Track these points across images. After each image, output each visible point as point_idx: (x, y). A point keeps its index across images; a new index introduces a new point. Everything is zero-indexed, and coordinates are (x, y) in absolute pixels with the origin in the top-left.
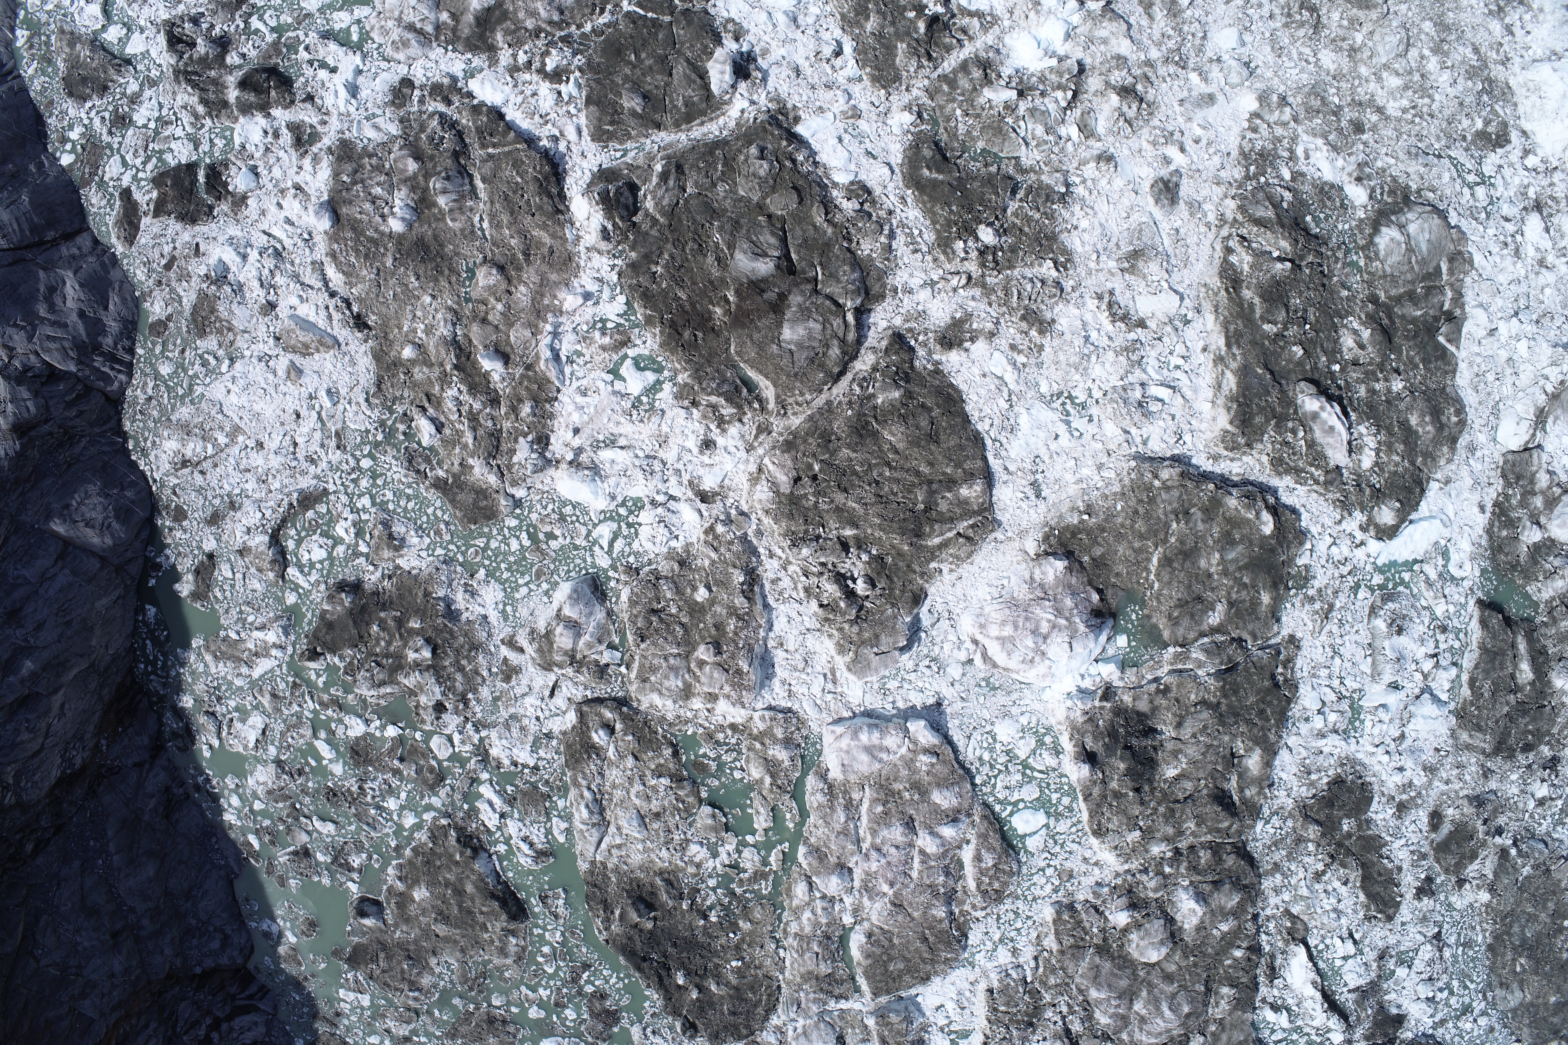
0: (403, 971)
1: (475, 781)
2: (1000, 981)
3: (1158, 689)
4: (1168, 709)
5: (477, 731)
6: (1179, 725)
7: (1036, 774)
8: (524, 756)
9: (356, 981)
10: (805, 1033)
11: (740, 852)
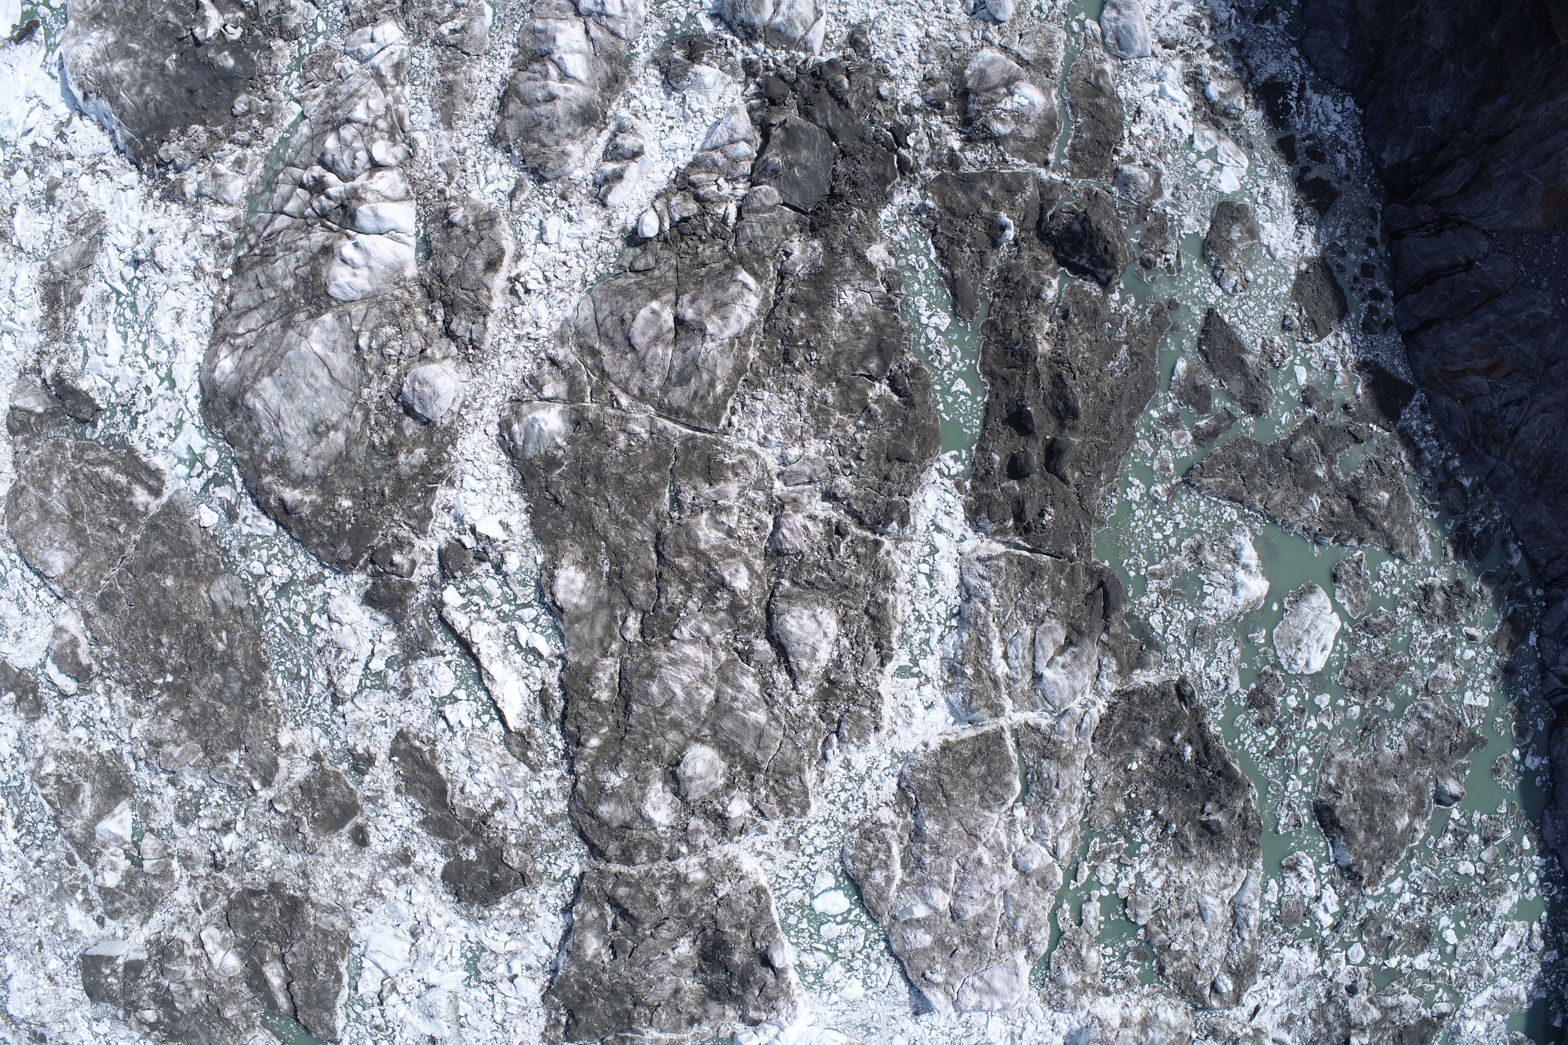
0: (1432, 738)
1: (1335, 928)
2: (867, 742)
3: (700, 1023)
4: (689, 1005)
5: (1324, 972)
6: (677, 991)
7: (824, 948)
8: (1289, 954)
9: (1472, 718)
10: (1075, 693)
11: (1117, 880)
